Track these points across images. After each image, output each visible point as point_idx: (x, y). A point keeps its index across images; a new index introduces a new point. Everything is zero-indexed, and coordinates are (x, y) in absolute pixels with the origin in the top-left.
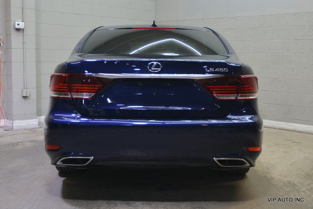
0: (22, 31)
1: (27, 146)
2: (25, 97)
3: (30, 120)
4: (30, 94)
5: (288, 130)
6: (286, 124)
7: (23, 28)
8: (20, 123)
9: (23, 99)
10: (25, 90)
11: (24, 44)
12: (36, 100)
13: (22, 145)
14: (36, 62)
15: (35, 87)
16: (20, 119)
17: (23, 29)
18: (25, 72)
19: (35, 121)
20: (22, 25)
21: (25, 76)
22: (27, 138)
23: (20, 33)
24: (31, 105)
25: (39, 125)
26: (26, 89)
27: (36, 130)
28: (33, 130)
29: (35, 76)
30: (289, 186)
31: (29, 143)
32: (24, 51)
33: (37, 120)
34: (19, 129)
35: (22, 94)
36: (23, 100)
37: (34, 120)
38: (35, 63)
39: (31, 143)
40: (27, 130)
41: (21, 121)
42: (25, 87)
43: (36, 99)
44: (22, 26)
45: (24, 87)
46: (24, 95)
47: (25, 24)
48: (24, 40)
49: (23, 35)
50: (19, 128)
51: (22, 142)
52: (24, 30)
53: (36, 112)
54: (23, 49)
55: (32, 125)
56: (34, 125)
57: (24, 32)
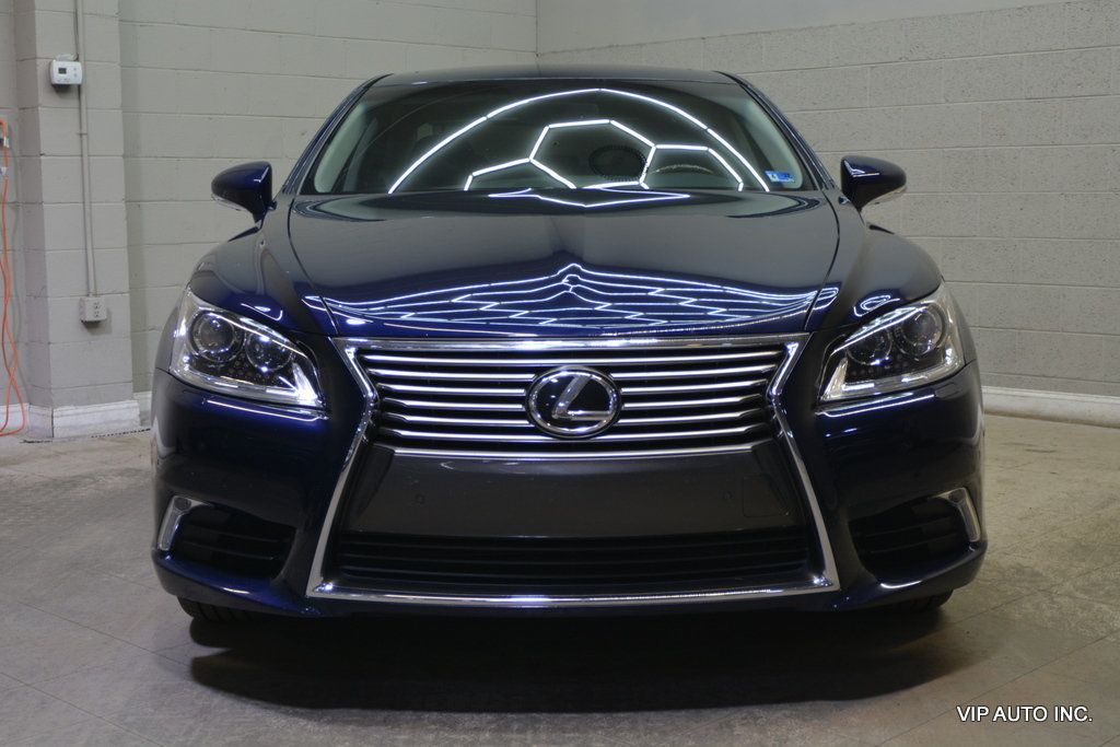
0: (75, 95)
1: (109, 487)
2: (92, 326)
3: (112, 406)
4: (109, 313)
5: (1013, 415)
6: (1004, 392)
7: (79, 82)
8: (78, 414)
9: (85, 331)
10: (92, 299)
11: (84, 137)
12: (129, 334)
13: (93, 486)
14: (128, 201)
15: (126, 287)
16: (77, 403)
17: (79, 86)
18: (89, 236)
19: (128, 408)
20: (74, 73)
21: (90, 252)
22: (106, 463)
23: (70, 102)
24: (114, 353)
25: (142, 423)
26: (96, 295)
27: (135, 439)
28: (121, 438)
29: (126, 250)
30: (1019, 581)
31: (117, 479)
32: (82, 160)
33: (136, 404)
34: (75, 438)
35: (82, 313)
36: (86, 334)
37: (126, 405)
38: (123, 204)
39: (126, 478)
40: (102, 438)
41: (81, 409)
42: (92, 290)
43: (129, 330)
44: (75, 75)
45: (88, 288)
46: (90, 317)
47: (85, 68)
48: (84, 127)
49: (80, 108)
50: (73, 433)
51: (90, 476)
52: (83, 89)
53: (130, 378)
54: (82, 156)
55: (119, 421)
56: (125, 421)
57: (83, 96)
